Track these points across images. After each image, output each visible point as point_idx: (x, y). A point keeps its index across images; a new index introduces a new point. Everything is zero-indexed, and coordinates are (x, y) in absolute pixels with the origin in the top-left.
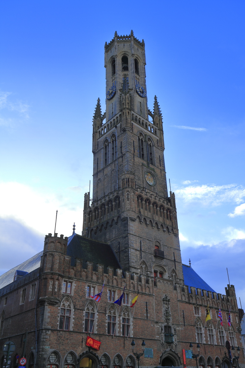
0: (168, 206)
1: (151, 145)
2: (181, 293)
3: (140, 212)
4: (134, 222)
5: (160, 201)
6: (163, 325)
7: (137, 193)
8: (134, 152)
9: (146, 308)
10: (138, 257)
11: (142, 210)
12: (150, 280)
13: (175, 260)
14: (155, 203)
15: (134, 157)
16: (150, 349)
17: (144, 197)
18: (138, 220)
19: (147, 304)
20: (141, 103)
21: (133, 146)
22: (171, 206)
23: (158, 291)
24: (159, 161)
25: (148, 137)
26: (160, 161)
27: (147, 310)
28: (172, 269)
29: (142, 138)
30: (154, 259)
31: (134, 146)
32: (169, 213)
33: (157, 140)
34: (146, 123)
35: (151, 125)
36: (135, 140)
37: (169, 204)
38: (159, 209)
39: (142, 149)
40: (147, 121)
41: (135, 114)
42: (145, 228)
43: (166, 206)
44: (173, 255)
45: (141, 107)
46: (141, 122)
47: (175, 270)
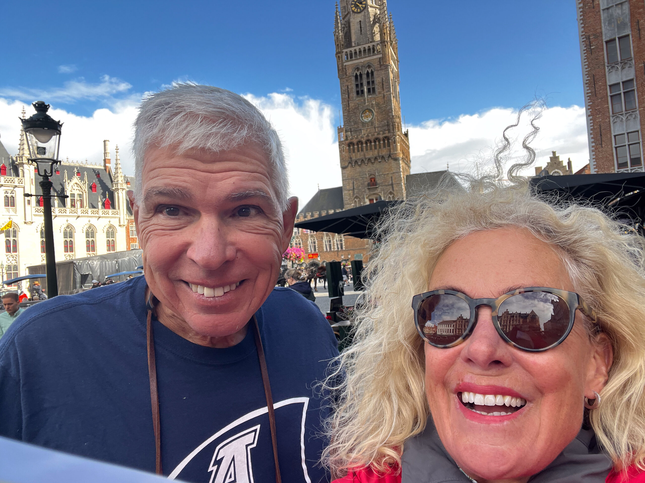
1: (373, 70)
3: (351, 158)
4: (347, 169)
5: (374, 135)
7: (347, 142)
8: (349, 97)
10: (351, 194)
11: (353, 156)
13: (392, 183)
14: (368, 141)
15: (349, 104)
17: (355, 141)
18: (350, 165)
20: (360, 21)
22: (389, 132)
24: (382, 86)
25: (367, 65)
26: (383, 84)
28: (389, 192)
29: (360, 72)
30: (367, 191)
31: (348, 92)
32: (386, 142)
33: (380, 58)
34: (364, 48)
35: (371, 45)
36: (350, 84)
37: (387, 132)
38: (373, 144)
39: (362, 84)
40: (364, 46)
41: (348, 50)
42: (358, 169)
43: (381, 136)
44: (390, 179)
45: (361, 27)
46: (358, 53)
47: (393, 191)
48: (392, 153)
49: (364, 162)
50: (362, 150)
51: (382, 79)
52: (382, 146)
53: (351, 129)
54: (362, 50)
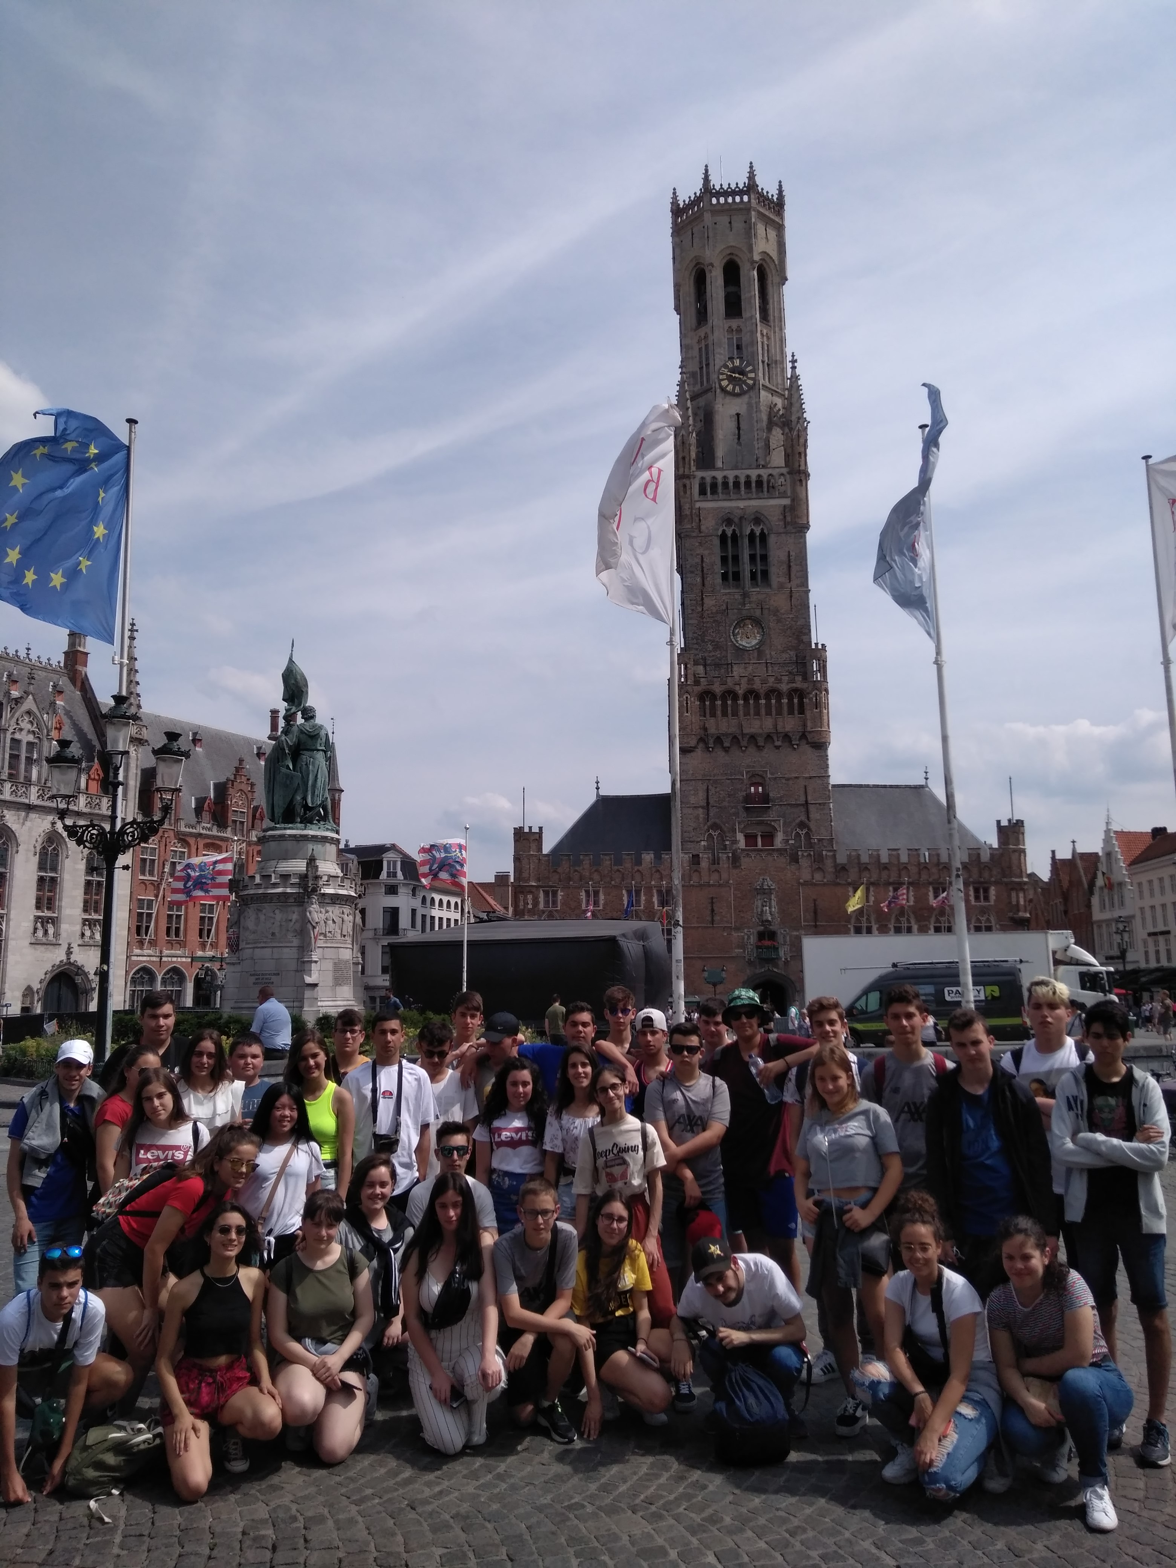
0: (794, 685)
1: (766, 531)
2: (811, 866)
3: (705, 729)
4: (692, 754)
5: (766, 681)
6: (754, 931)
7: (698, 689)
8: (703, 585)
9: (710, 909)
10: (701, 820)
11: (711, 723)
12: (723, 857)
13: (806, 801)
14: (752, 694)
15: (702, 599)
17: (718, 689)
18: (701, 745)
19: (714, 901)
20: (738, 415)
21: (700, 573)
23: (743, 873)
24: (786, 570)
25: (753, 517)
26: (789, 566)
27: (713, 910)
28: (798, 821)
29: (734, 530)
30: (743, 814)
31: (703, 571)
32: (796, 701)
33: (785, 506)
34: (748, 477)
35: (764, 473)
36: (706, 552)
37: (799, 678)
38: (763, 702)
39: (736, 559)
40: (749, 472)
41: (708, 475)
42: (721, 756)
43: (784, 687)
44: (802, 792)
45: (739, 428)
46: (731, 484)
47: (807, 821)
48: (809, 729)
49: (738, 742)
50: (735, 714)
51: (789, 556)
52: (785, 708)
53: (704, 659)
54: (742, 480)
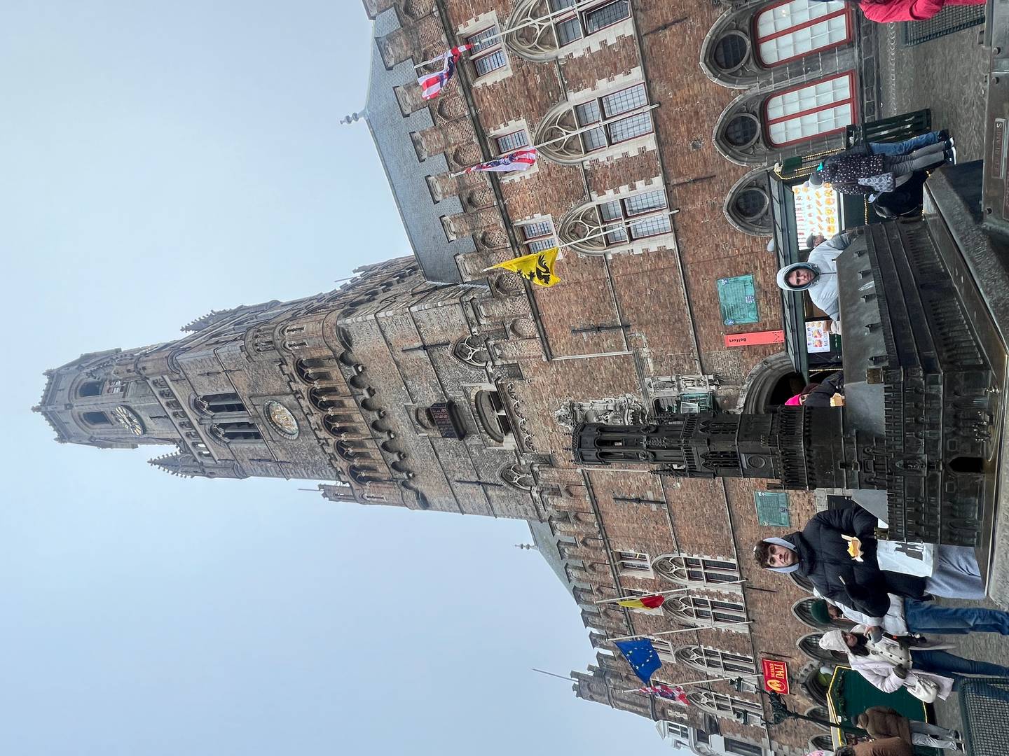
0: (294, 374)
2: (514, 342)
3: (391, 480)
9: (635, 504)
10: (503, 494)
11: (382, 473)
13: (422, 349)
15: (281, 462)
16: (759, 503)
17: (343, 464)
19: (619, 497)
27: (638, 500)
30: (474, 440)
31: (260, 460)
38: (331, 412)
39: (238, 425)
42: (414, 462)
43: (303, 387)
44: (413, 355)
47: (450, 347)
48: (331, 353)
49: (389, 442)
50: (359, 445)
52: (326, 384)
